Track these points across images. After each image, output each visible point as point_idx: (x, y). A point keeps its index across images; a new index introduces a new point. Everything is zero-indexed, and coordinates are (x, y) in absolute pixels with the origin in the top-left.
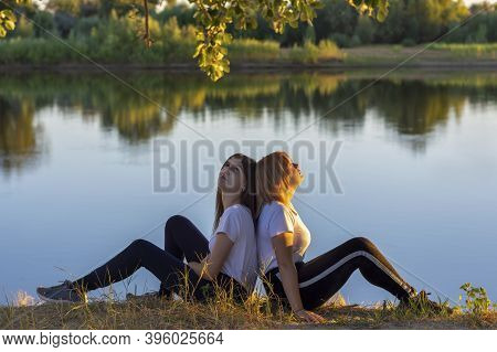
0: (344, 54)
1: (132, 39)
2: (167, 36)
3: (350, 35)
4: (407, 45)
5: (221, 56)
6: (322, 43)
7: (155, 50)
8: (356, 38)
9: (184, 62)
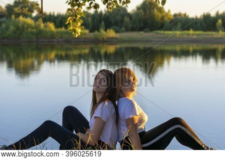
0: (118, 35)
1: (21, 28)
2: (37, 27)
3: (120, 27)
4: (146, 32)
5: (79, 24)
6: (108, 30)
7: (32, 33)
8: (123, 29)
9: (46, 39)
